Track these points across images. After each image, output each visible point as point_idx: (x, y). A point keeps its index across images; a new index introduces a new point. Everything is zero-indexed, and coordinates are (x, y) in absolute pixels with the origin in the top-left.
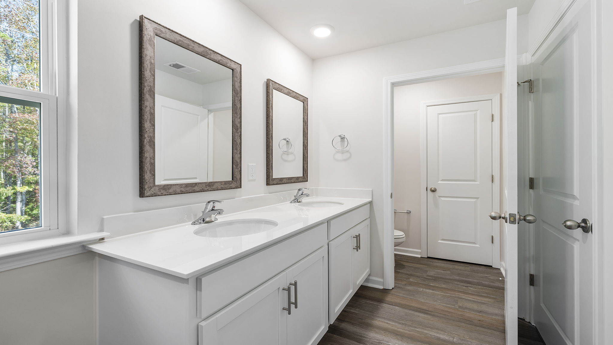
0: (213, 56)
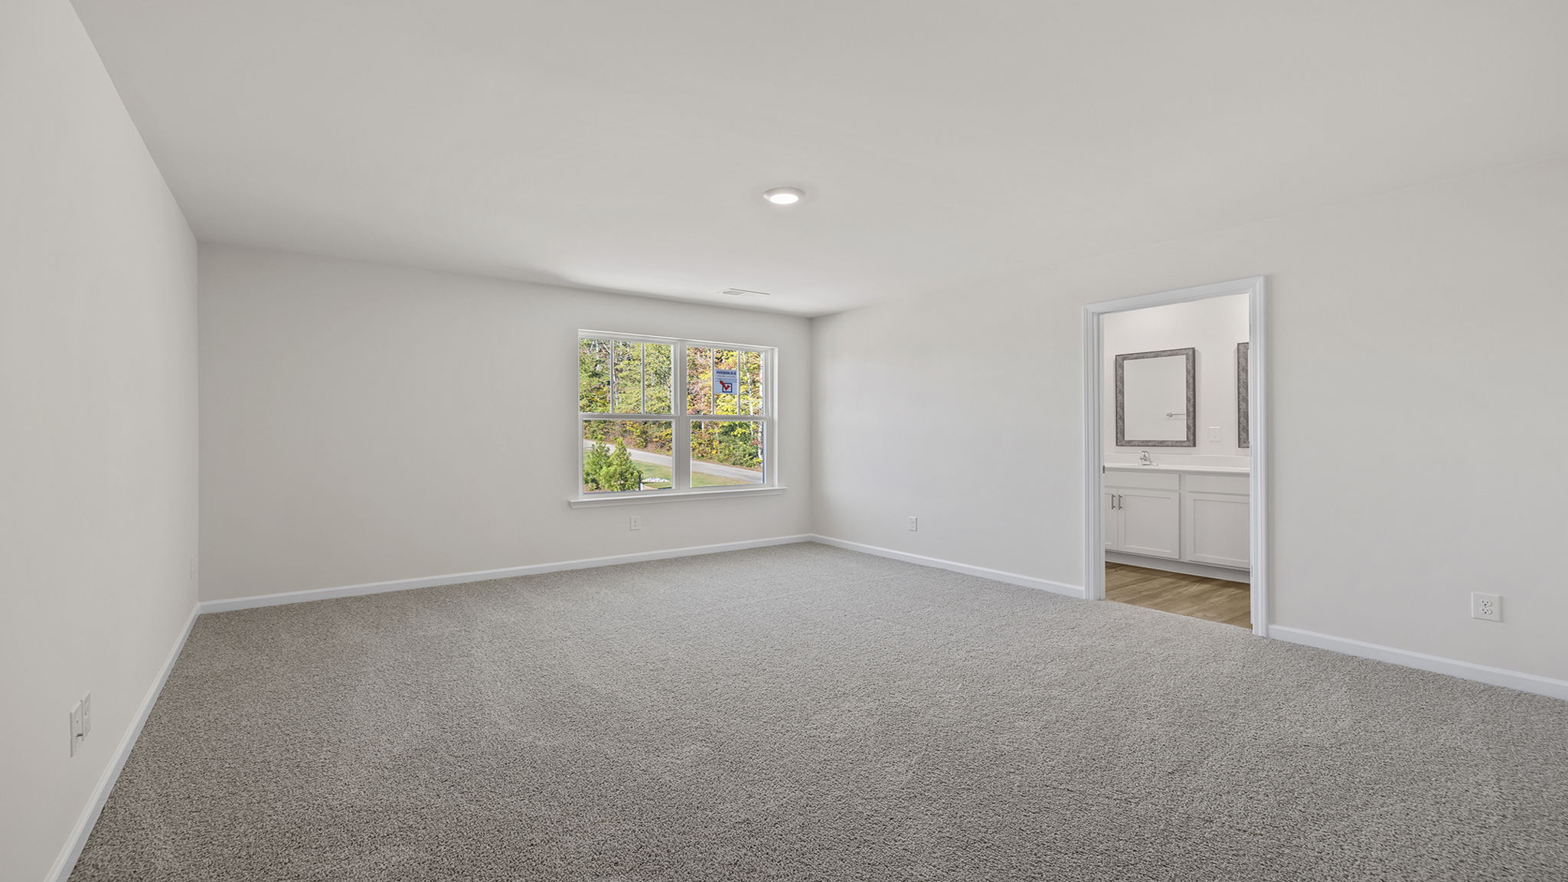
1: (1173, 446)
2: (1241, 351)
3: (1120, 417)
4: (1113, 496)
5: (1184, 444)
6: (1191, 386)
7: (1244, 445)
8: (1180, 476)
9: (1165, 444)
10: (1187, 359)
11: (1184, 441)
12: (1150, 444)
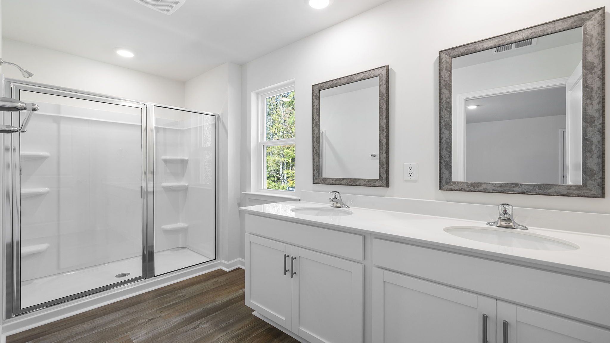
0: (356, 78)
1: (365, 186)
2: (444, 60)
3: (317, 153)
4: (285, 256)
5: (377, 184)
6: (384, 113)
7: (447, 187)
8: (365, 238)
9: (357, 183)
10: (381, 81)
11: (377, 180)
12: (343, 182)
